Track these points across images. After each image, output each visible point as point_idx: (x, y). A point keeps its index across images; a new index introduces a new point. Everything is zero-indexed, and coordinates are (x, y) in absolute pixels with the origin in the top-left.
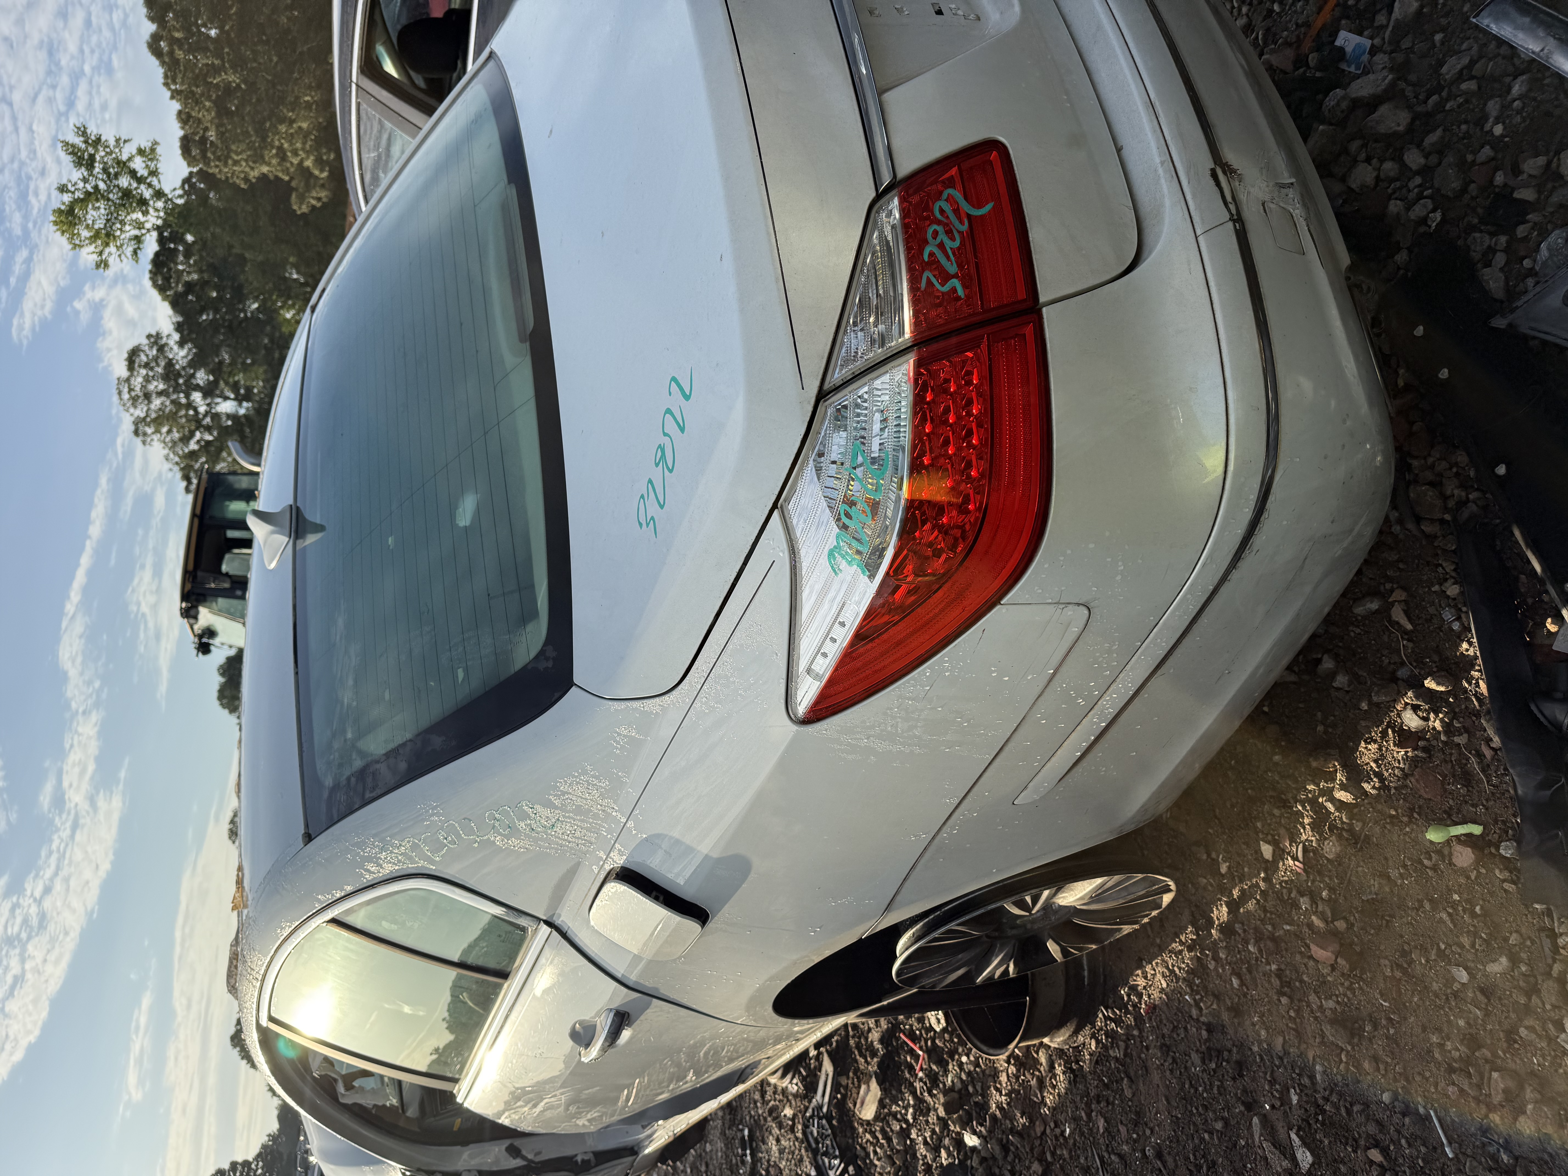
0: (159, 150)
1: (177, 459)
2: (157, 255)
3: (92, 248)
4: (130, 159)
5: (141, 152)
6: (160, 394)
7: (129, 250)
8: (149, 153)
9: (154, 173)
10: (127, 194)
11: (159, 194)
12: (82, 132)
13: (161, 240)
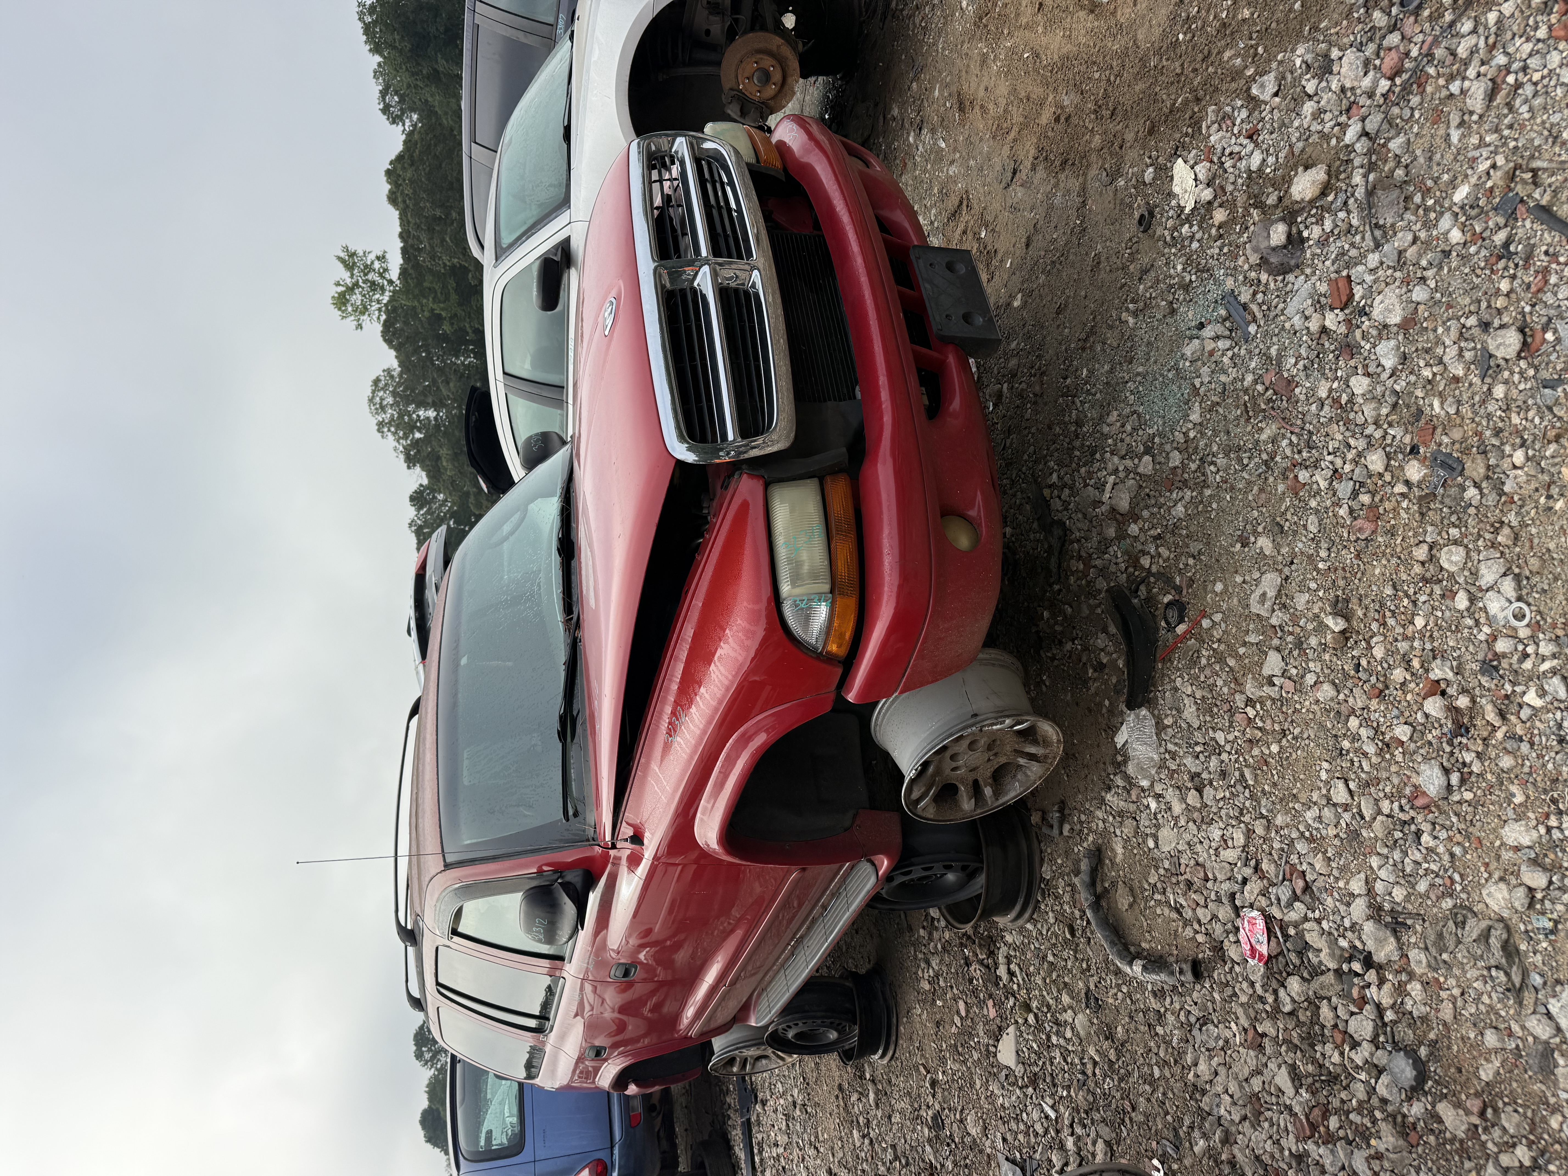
0: (387, 256)
1: (401, 448)
2: (385, 321)
3: (352, 318)
4: (372, 263)
5: (378, 258)
6: (392, 405)
7: (374, 318)
8: (381, 258)
9: (386, 270)
10: (373, 283)
11: (391, 282)
12: (346, 249)
13: (387, 312)
